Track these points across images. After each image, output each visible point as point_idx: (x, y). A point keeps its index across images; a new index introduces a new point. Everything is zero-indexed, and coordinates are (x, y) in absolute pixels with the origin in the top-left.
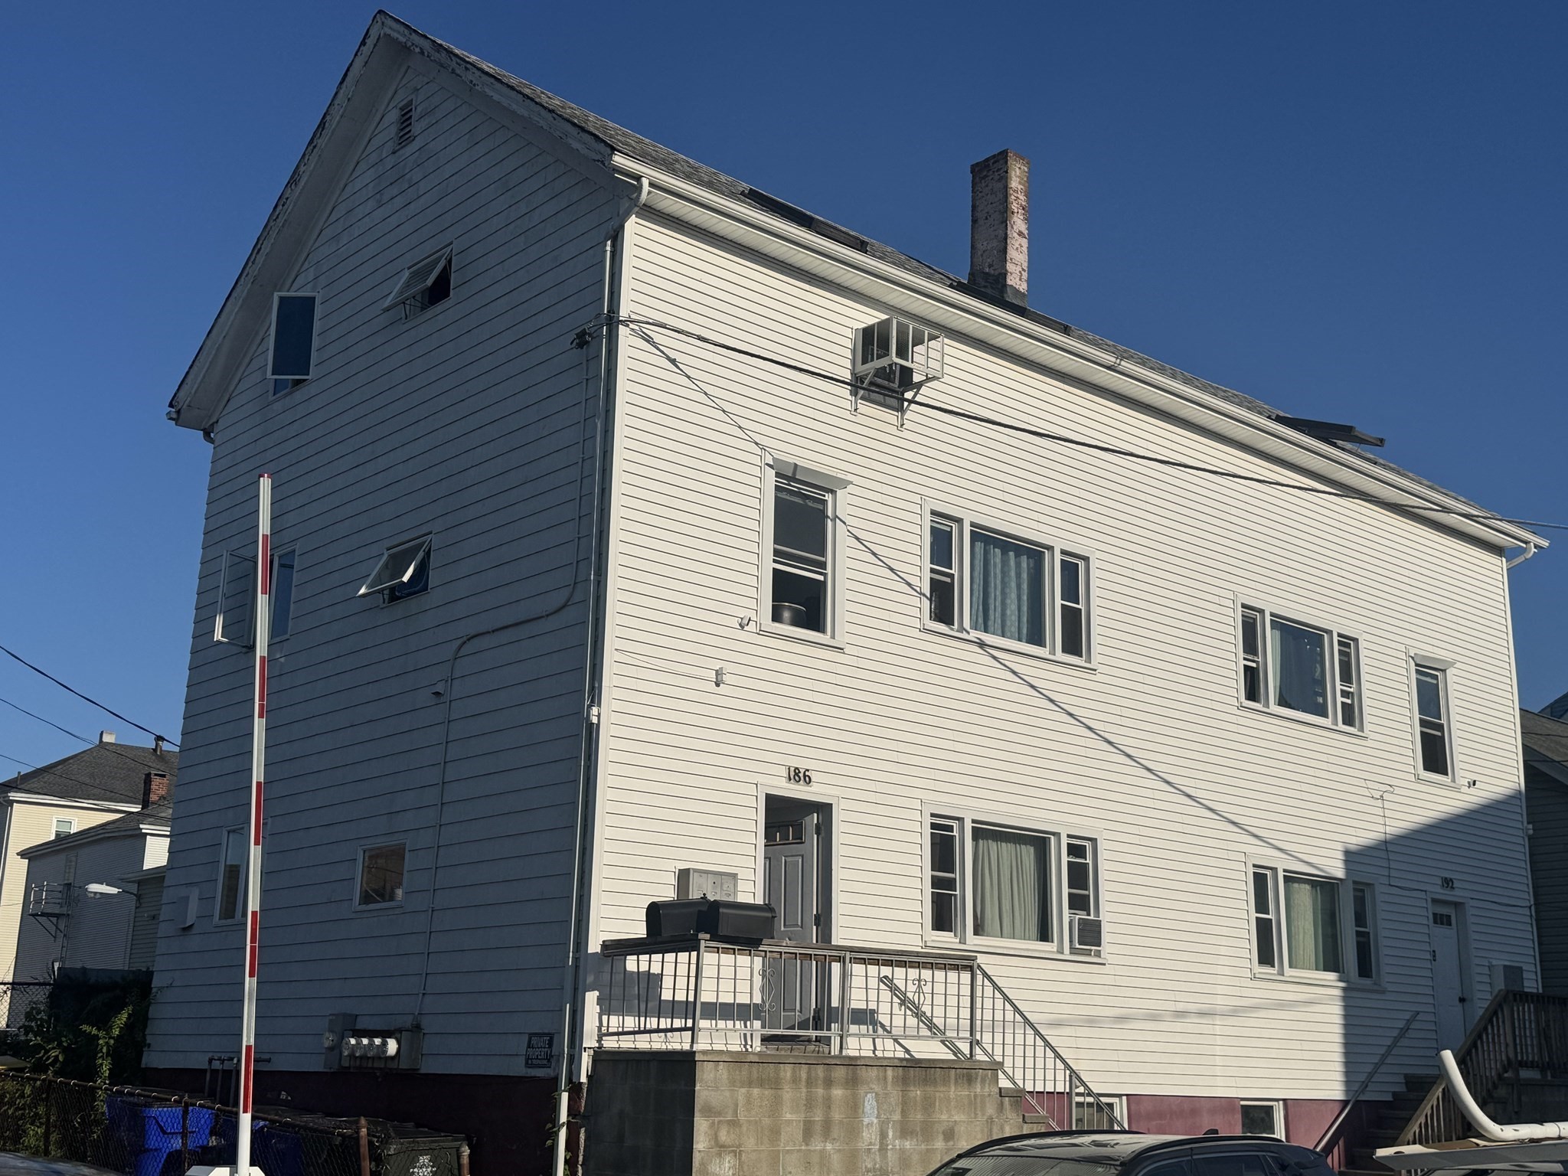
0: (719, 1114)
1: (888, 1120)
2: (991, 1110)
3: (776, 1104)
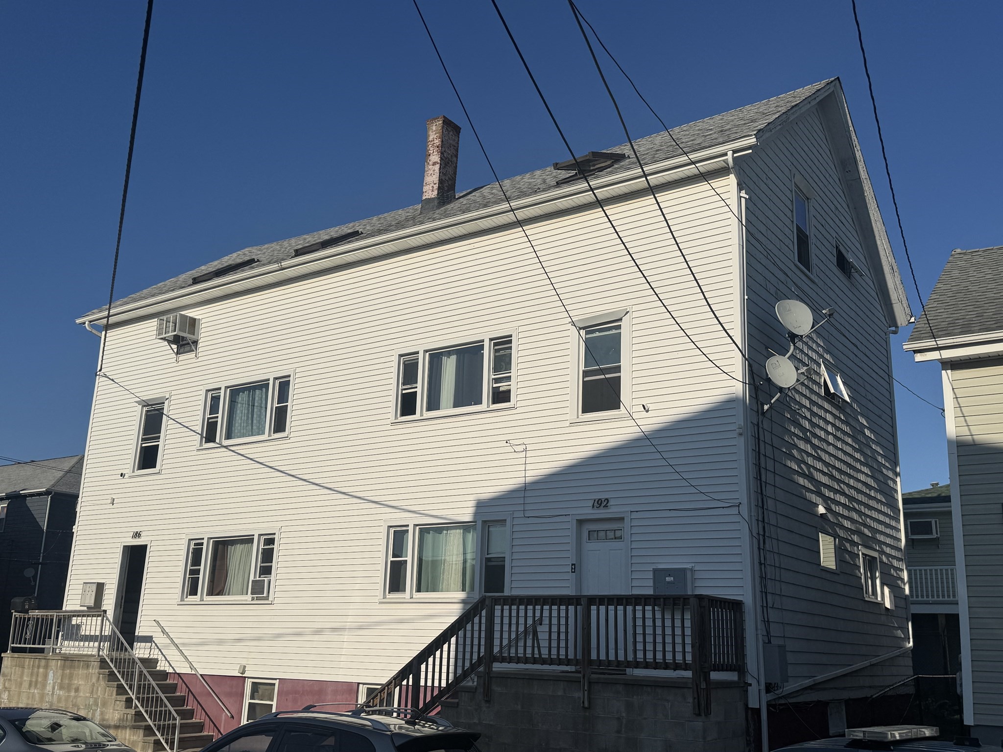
0: (6, 676)
1: (56, 682)
2: (94, 680)
3: (23, 673)
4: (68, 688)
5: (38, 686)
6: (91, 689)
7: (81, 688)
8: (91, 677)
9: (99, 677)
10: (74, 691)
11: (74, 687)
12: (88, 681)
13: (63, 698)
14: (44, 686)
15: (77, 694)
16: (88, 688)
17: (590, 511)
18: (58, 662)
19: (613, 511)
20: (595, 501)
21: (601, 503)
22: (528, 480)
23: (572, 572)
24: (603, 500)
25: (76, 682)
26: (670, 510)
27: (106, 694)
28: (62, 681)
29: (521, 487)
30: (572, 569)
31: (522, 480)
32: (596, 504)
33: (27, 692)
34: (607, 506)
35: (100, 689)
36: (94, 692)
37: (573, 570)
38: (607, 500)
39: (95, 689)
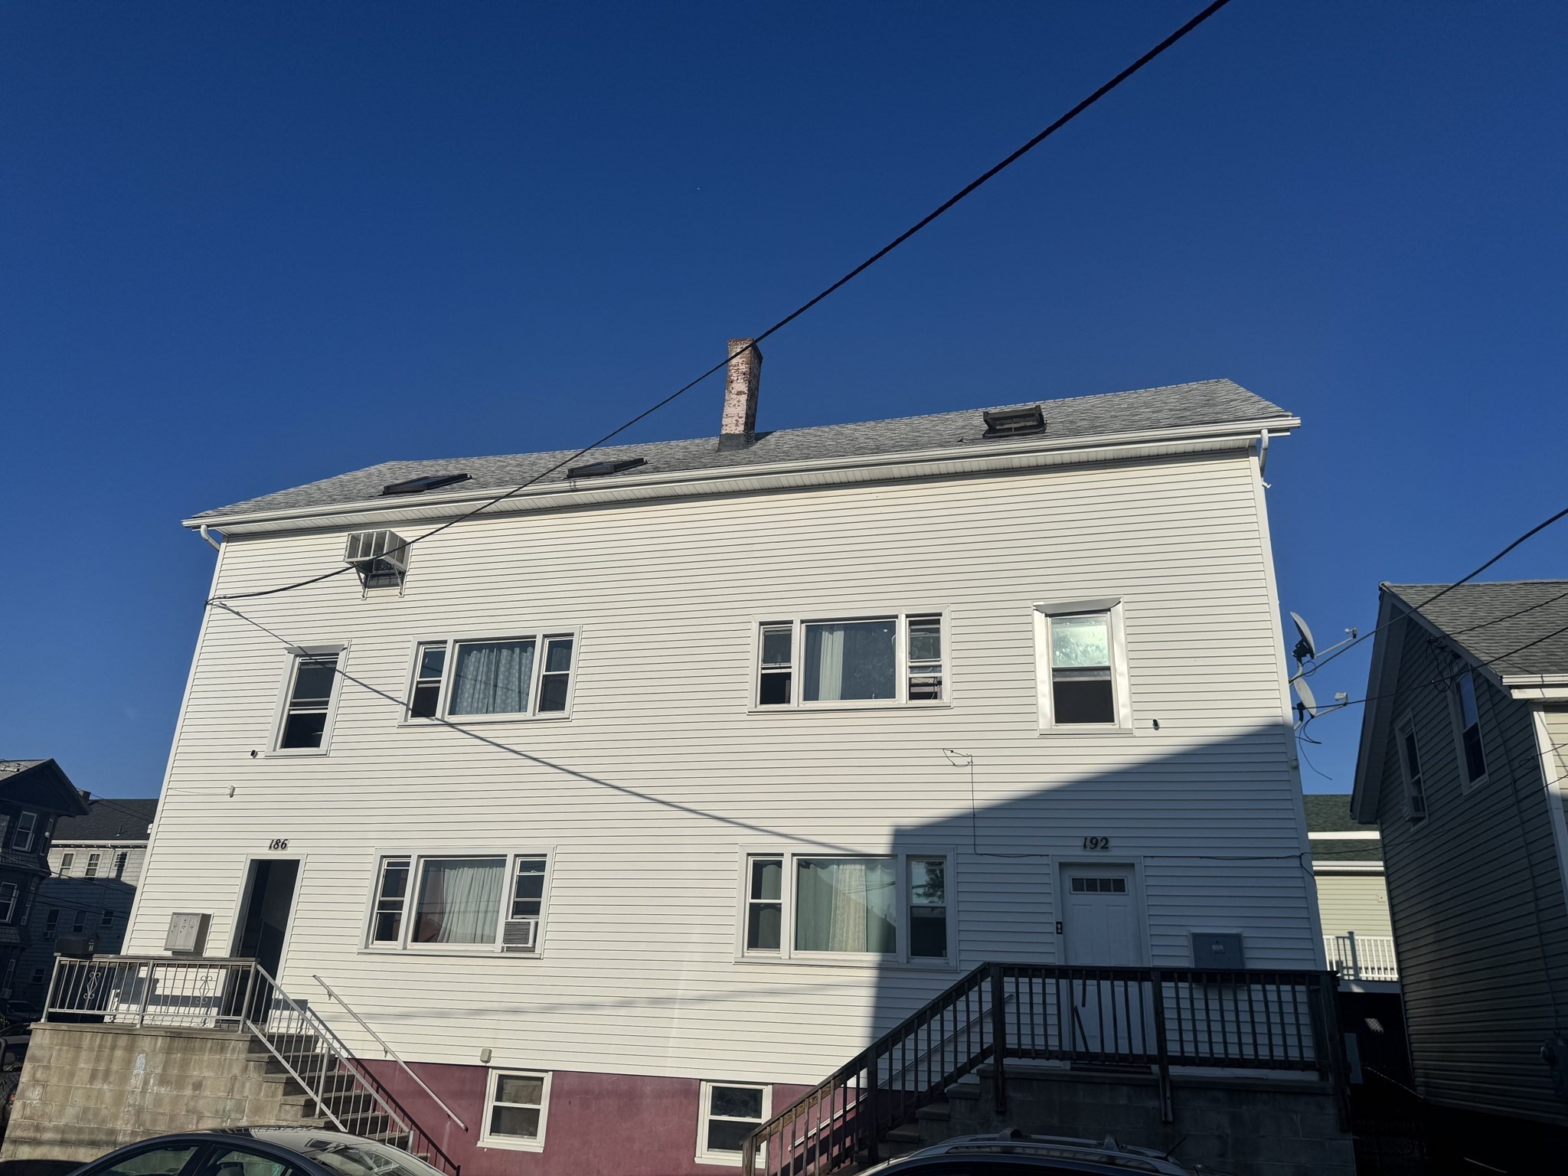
4: (180, 1083)
5: (111, 1079)
6: (229, 1085)
7: (208, 1083)
8: (230, 1066)
9: (247, 1066)
10: (191, 1087)
11: (191, 1082)
12: (222, 1073)
13: (167, 1100)
14: (124, 1078)
15: (197, 1092)
16: (223, 1083)
17: (1080, 852)
18: (157, 1039)
19: (1115, 854)
20: (1086, 839)
21: (1094, 843)
22: (978, 804)
23: (1058, 933)
24: (1099, 839)
25: (195, 1073)
26: (1201, 857)
27: (262, 1094)
28: (164, 1069)
29: (970, 814)
30: (1057, 928)
31: (968, 804)
32: (1088, 843)
33: (85, 1088)
34: (1107, 848)
35: (248, 1085)
36: (235, 1090)
37: (1059, 931)
38: (1106, 839)
39: (237, 1085)
